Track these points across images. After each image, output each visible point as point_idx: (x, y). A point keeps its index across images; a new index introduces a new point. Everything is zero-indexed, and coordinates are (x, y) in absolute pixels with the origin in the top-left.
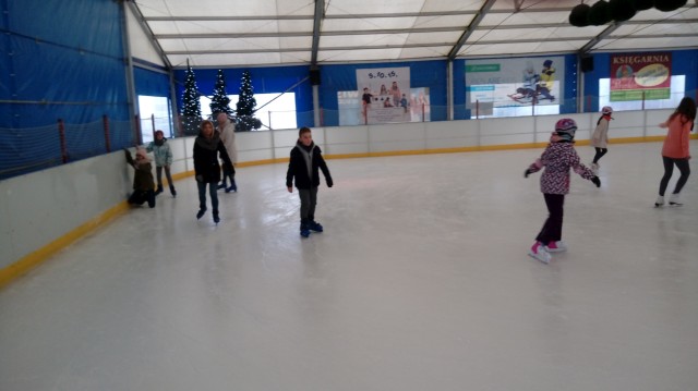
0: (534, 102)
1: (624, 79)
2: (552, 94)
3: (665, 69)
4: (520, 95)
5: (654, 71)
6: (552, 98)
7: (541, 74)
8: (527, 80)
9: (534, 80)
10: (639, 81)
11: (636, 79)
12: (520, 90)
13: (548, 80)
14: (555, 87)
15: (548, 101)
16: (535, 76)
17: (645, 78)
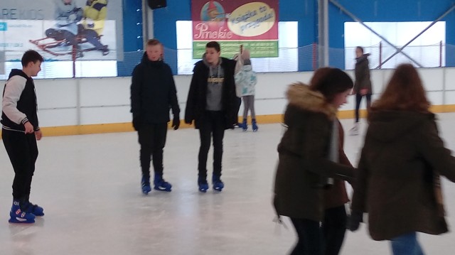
0: (76, 55)
1: (212, 23)
2: (104, 41)
3: (270, 11)
4: (51, 41)
5: (255, 14)
6: (104, 49)
7: (85, 8)
8: (62, 15)
9: (73, 17)
10: (235, 28)
11: (230, 24)
12: (50, 33)
13: (97, 18)
14: (108, 29)
15: (98, 54)
16: (76, 10)
17: (242, 24)
